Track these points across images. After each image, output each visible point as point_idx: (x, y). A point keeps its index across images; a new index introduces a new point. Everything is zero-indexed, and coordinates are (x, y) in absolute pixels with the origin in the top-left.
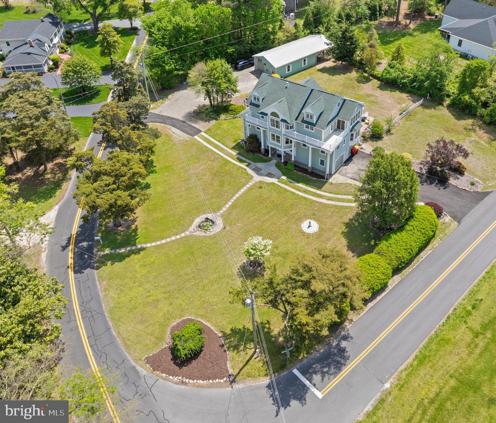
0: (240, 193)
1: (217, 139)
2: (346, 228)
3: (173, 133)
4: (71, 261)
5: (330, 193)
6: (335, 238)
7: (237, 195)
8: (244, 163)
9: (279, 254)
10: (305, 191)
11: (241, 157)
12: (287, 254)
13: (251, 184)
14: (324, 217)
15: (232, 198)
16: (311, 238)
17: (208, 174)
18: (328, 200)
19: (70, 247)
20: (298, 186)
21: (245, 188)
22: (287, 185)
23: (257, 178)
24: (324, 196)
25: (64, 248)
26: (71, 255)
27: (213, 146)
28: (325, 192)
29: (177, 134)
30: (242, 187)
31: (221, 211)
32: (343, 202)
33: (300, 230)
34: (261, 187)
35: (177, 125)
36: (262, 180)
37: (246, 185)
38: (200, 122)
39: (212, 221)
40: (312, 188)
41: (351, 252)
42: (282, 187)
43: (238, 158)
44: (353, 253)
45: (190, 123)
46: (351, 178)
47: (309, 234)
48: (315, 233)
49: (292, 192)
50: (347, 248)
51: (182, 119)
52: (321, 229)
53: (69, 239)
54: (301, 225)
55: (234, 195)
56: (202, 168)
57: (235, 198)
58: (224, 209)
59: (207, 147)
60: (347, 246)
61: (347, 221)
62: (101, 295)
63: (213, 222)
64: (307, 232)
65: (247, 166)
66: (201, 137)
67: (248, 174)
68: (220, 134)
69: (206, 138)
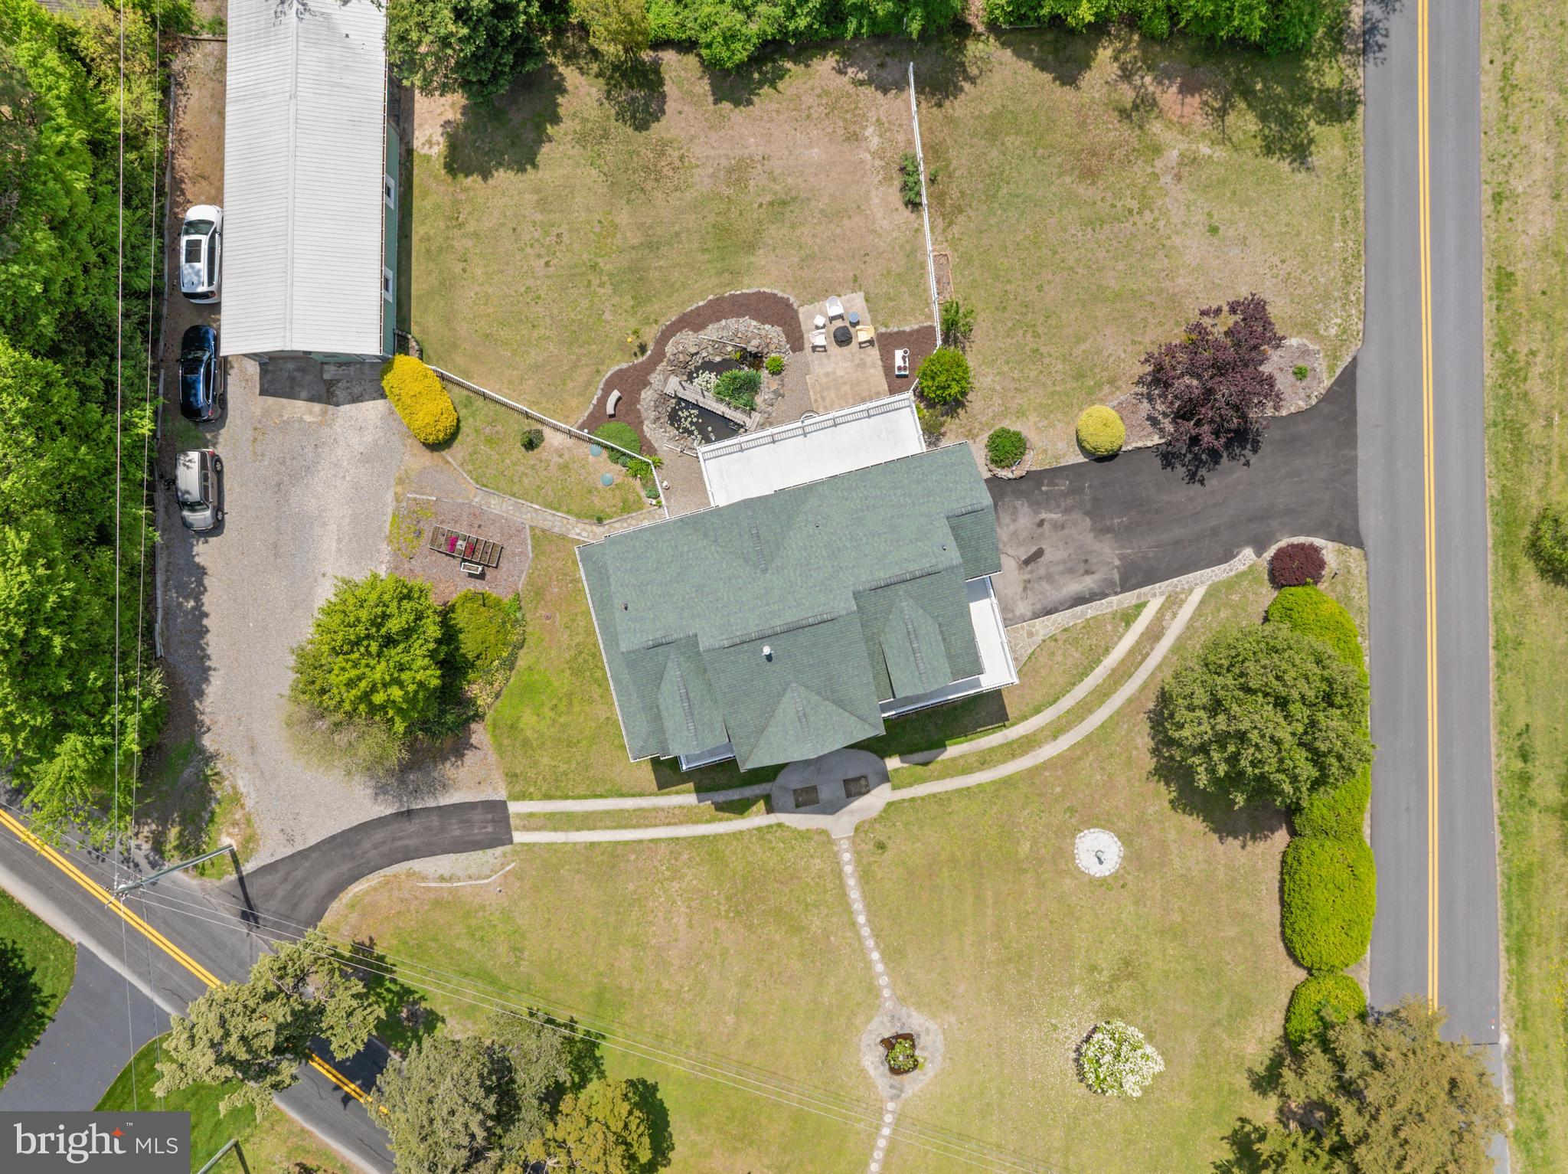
0: (858, 906)
1: (582, 790)
2: (1167, 784)
3: (442, 879)
5: (1037, 711)
6: (1173, 832)
7: (861, 919)
8: (754, 808)
9: (1115, 978)
10: (984, 760)
11: (721, 797)
12: (1127, 964)
13: (846, 856)
14: (1097, 797)
15: (860, 939)
16: (1130, 878)
17: (721, 925)
18: (1055, 738)
20: (953, 760)
21: (851, 882)
22: (924, 780)
23: (841, 825)
24: (1034, 734)
27: (607, 828)
28: (1024, 718)
29: (460, 873)
30: (842, 886)
31: (886, 993)
32: (1090, 712)
33: (1091, 881)
34: (881, 846)
35: (412, 842)
36: (856, 819)
37: (841, 870)
38: (448, 769)
39: (897, 1037)
40: (986, 733)
41: (1230, 839)
42: (923, 799)
43: (720, 807)
44: (1236, 838)
45: (431, 803)
46: (1036, 616)
47: (1115, 876)
48: (1124, 858)
49: (958, 791)
50: (1216, 837)
51: (384, 809)
52: (1125, 838)
54: (1077, 868)
55: (854, 924)
56: (681, 921)
57: (866, 931)
58: (884, 981)
59: (600, 844)
60: (1215, 831)
61: (1150, 763)
63: (908, 1037)
64: (1107, 873)
65: (770, 810)
66: (532, 822)
67: (805, 836)
68: (563, 767)
69: (551, 816)
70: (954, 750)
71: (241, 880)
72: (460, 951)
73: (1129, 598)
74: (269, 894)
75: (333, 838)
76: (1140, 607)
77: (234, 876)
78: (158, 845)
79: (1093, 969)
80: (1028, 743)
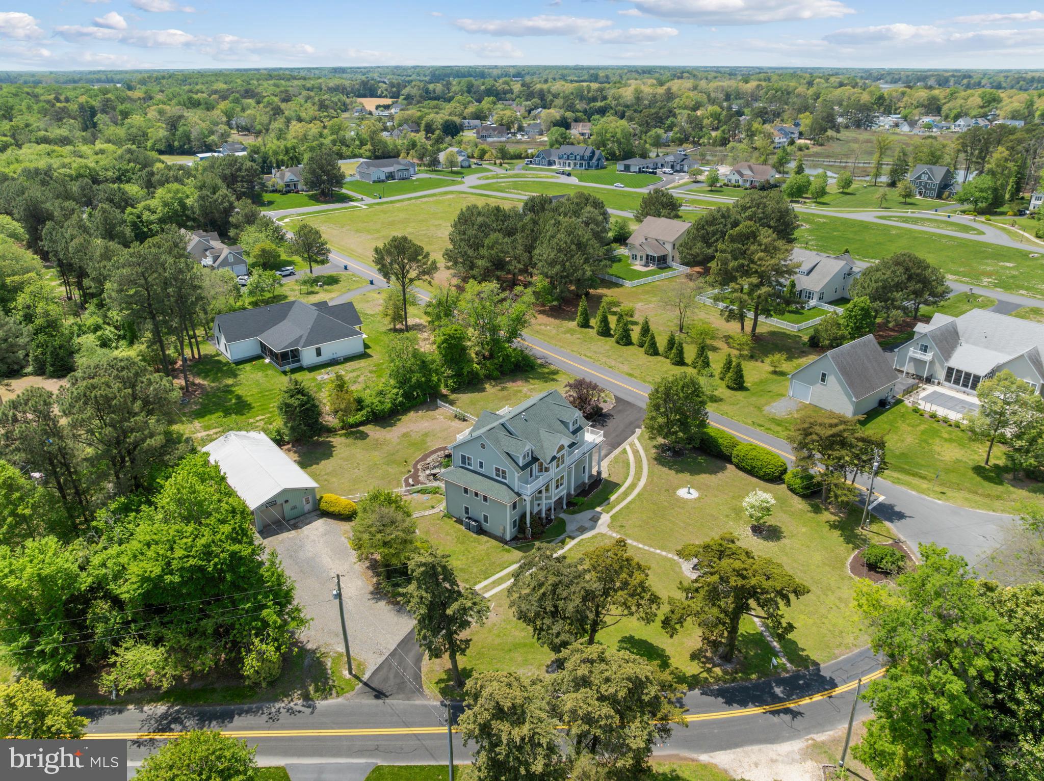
0: (635, 543)
4: (817, 698)
5: (626, 479)
6: (701, 480)
7: (641, 546)
12: (735, 509)
13: (613, 534)
14: (670, 484)
15: (647, 550)
16: (705, 493)
18: (640, 479)
19: (791, 706)
20: (616, 500)
22: (614, 507)
23: (602, 529)
24: (632, 483)
25: (795, 714)
26: (806, 701)
28: (625, 482)
31: (675, 557)
32: (641, 471)
34: (622, 526)
36: (605, 525)
39: (695, 565)
40: (618, 489)
41: (718, 473)
42: (620, 511)
47: (701, 495)
48: (698, 491)
49: (627, 504)
50: (714, 475)
52: (691, 487)
53: (773, 713)
54: (688, 500)
55: (640, 548)
57: (646, 548)
58: (670, 556)
60: (711, 474)
61: (673, 472)
62: (857, 651)
64: (698, 494)
65: (573, 539)
66: (487, 589)
67: (594, 537)
68: (484, 568)
69: (494, 582)
70: (613, 498)
71: (366, 684)
72: (499, 645)
73: (619, 449)
74: (386, 679)
75: (402, 641)
76: (625, 449)
77: (361, 685)
78: (306, 697)
79: (727, 516)
80: (633, 486)
